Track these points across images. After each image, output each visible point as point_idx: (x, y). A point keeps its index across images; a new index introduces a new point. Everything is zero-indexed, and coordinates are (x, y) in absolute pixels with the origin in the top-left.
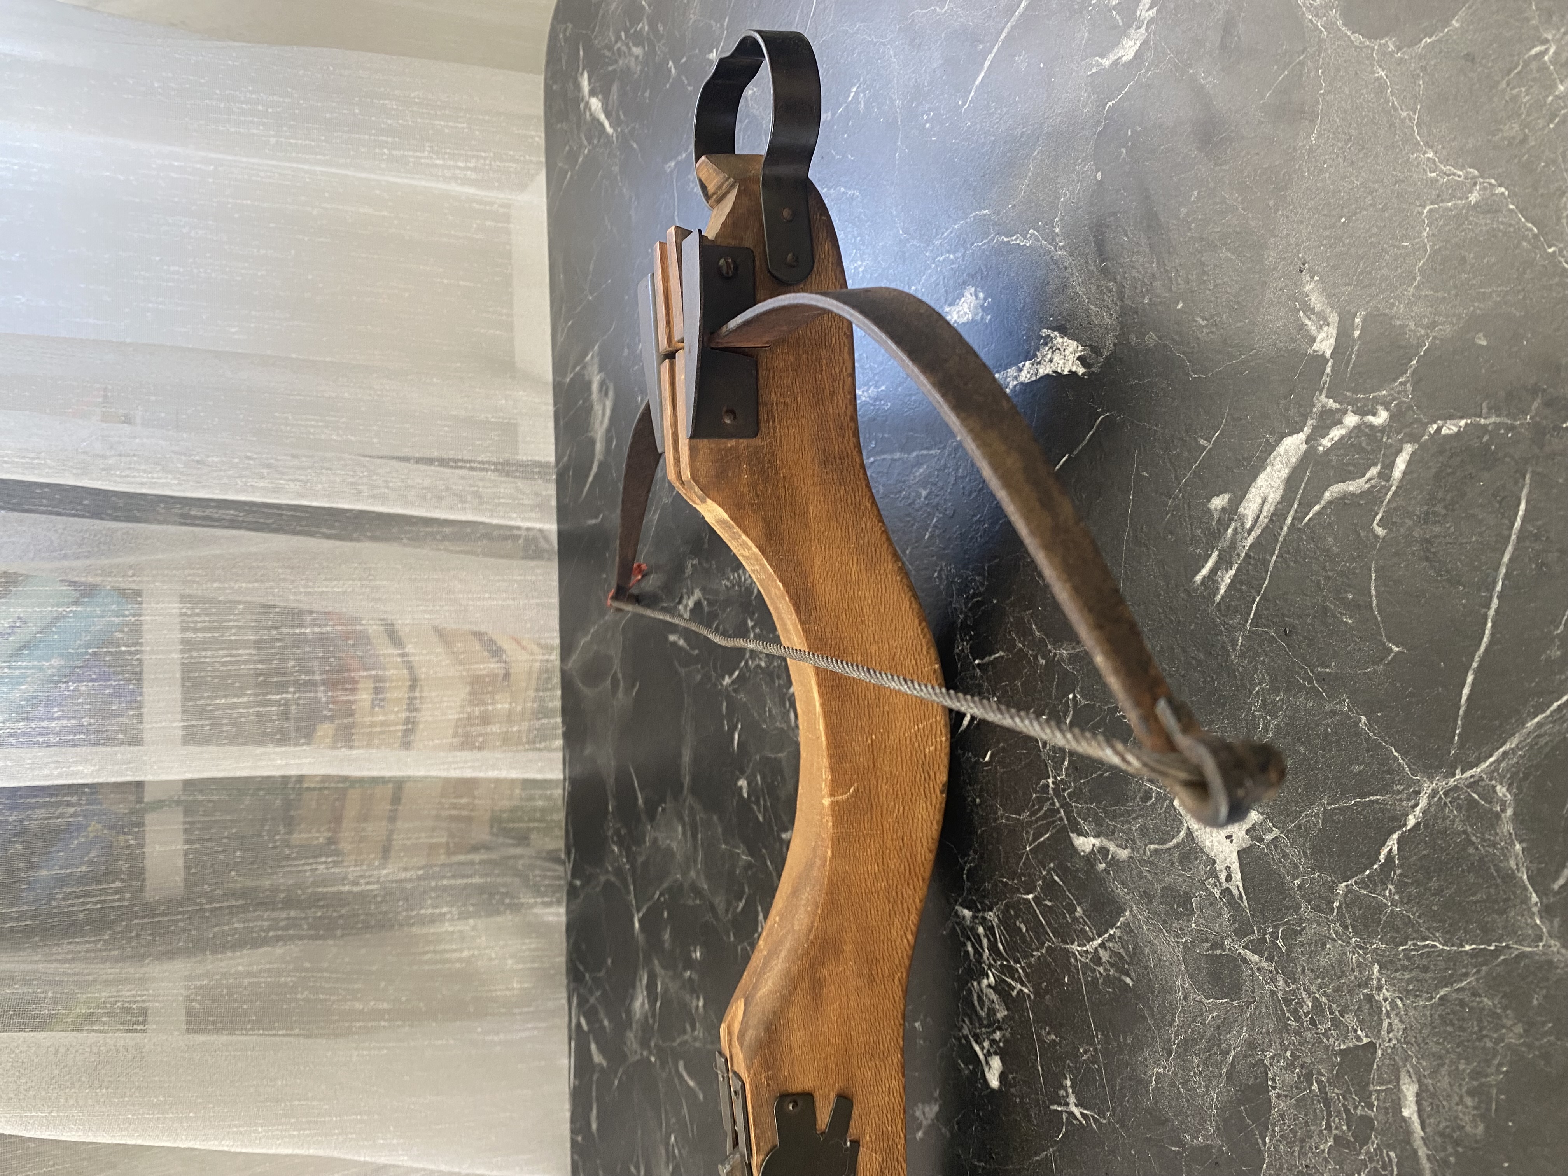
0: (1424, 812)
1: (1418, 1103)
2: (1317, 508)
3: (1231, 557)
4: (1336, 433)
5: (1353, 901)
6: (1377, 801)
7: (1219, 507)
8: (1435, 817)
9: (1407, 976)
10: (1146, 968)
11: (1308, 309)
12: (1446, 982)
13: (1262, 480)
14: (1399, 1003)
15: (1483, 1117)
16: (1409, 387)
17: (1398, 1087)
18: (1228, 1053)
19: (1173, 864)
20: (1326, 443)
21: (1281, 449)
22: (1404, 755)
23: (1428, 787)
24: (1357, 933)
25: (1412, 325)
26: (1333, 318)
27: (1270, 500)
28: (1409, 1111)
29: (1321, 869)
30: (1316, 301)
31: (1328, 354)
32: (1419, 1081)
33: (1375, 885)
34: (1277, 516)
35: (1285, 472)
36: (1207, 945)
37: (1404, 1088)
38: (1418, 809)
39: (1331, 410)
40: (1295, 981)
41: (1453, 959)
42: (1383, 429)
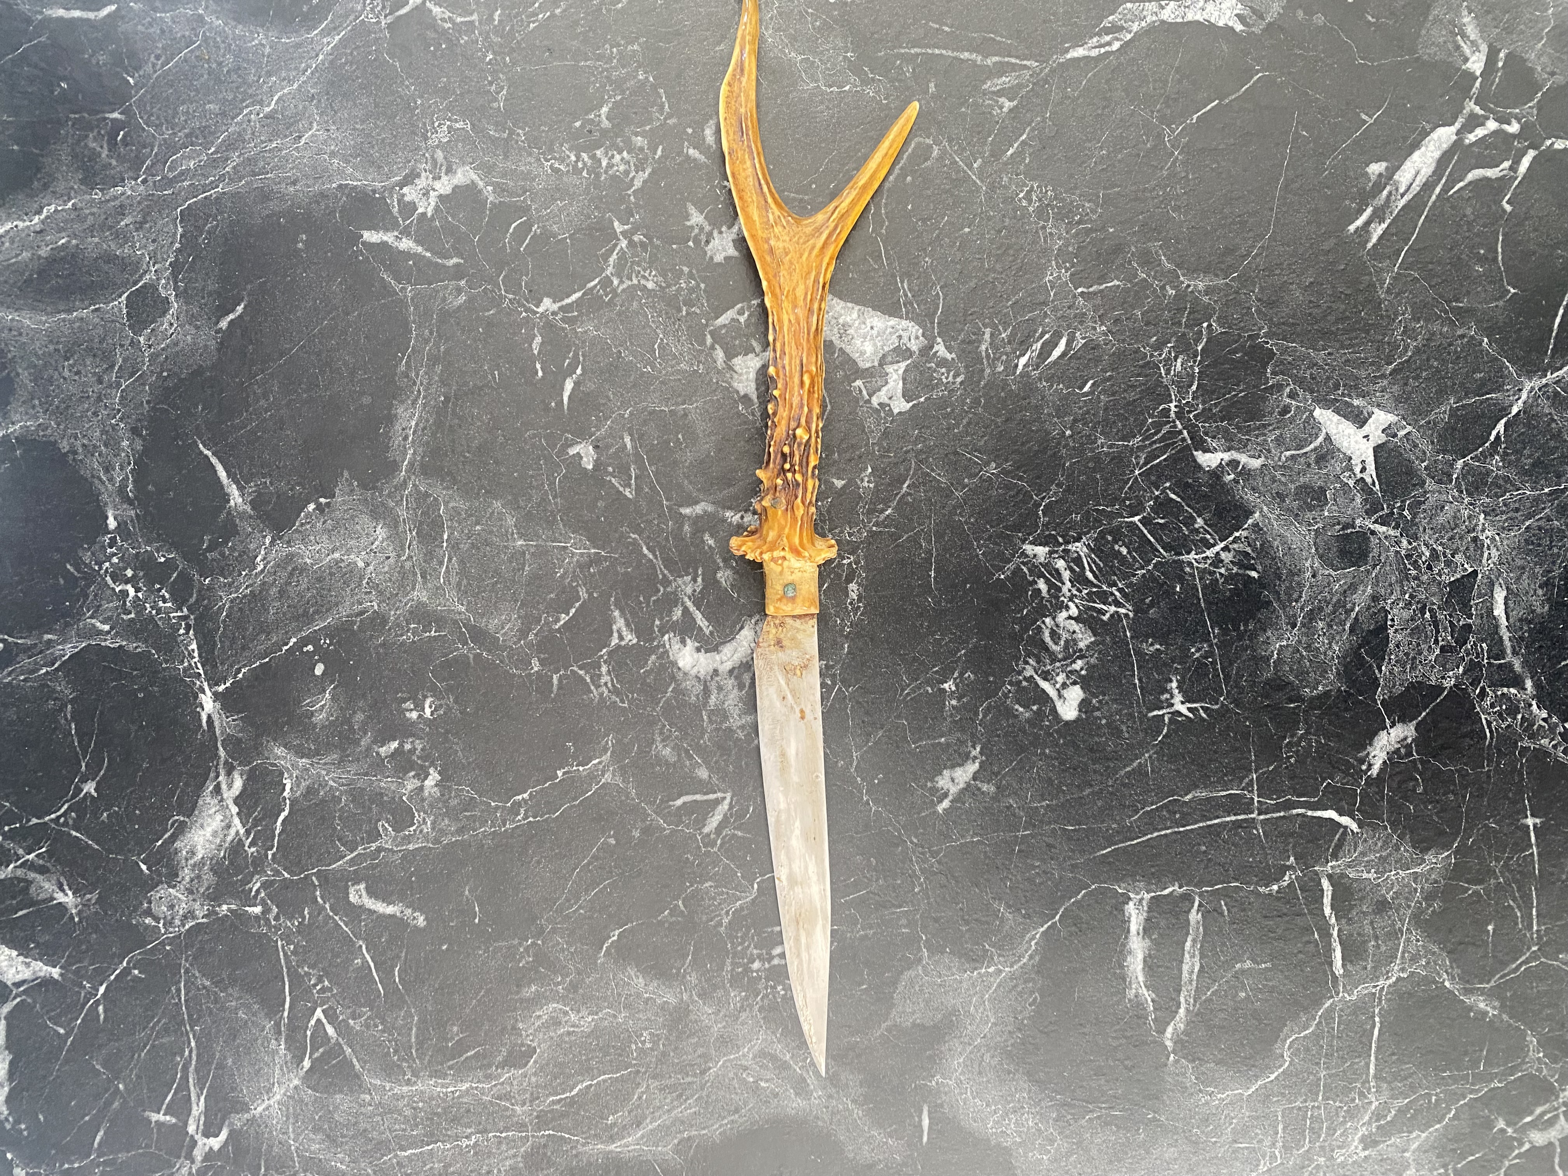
0: (1524, 403)
1: (1506, 604)
2: (1461, 184)
3: (1384, 213)
4: (1480, 132)
5: (1468, 472)
6: (1491, 399)
7: (1377, 173)
8: (1532, 406)
9: (1504, 517)
10: (1274, 559)
11: (1464, 36)
12: (1529, 516)
13: (1416, 155)
14: (1497, 538)
15: (1548, 600)
16: (1535, 111)
17: (1492, 596)
18: (1352, 610)
19: (1309, 465)
20: (1471, 138)
21: (1434, 135)
22: (1513, 364)
23: (1528, 385)
24: (1470, 494)
25: (1539, 69)
26: (1484, 48)
27: (1423, 172)
28: (1499, 611)
29: (1444, 451)
30: (1472, 31)
31: (1478, 73)
32: (1507, 588)
33: (1486, 458)
34: (1428, 186)
35: (1437, 154)
36: (1338, 527)
37: (1496, 596)
38: (1520, 402)
39: (1477, 115)
40: (1416, 539)
41: (1537, 500)
42: (1514, 136)
